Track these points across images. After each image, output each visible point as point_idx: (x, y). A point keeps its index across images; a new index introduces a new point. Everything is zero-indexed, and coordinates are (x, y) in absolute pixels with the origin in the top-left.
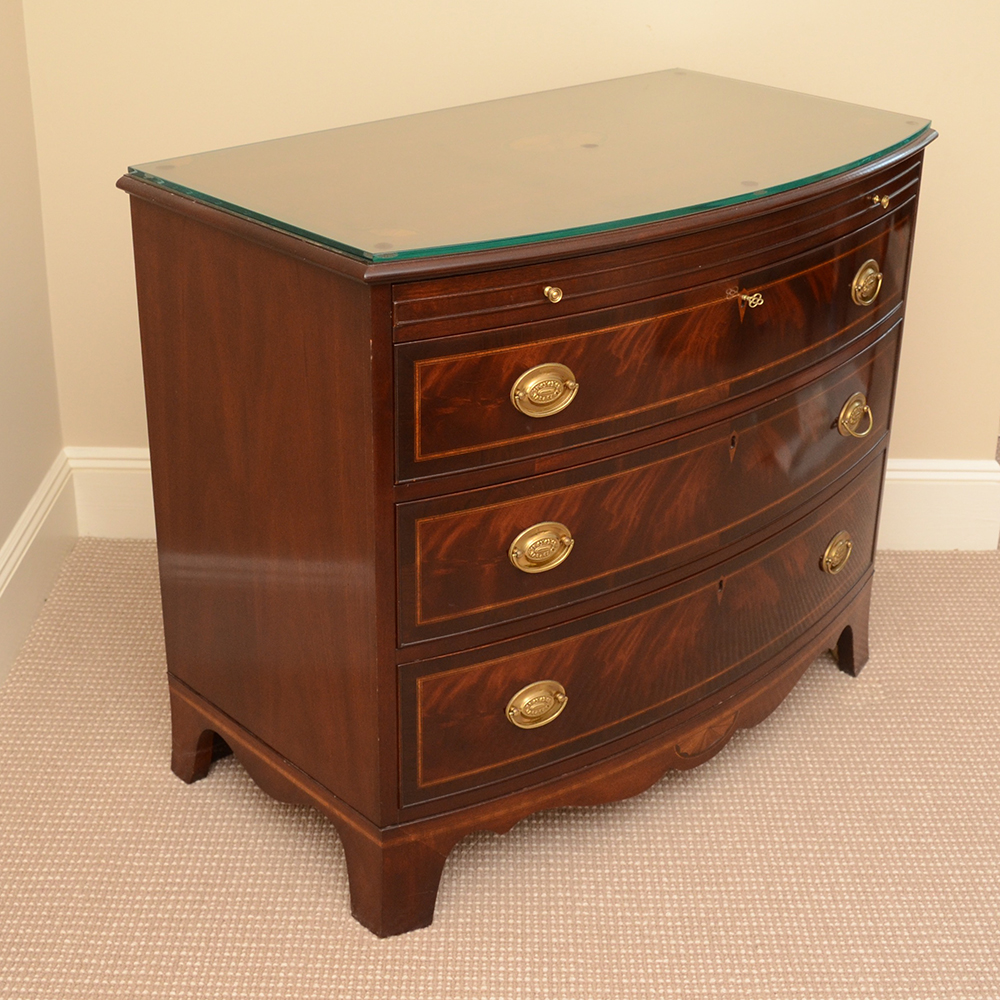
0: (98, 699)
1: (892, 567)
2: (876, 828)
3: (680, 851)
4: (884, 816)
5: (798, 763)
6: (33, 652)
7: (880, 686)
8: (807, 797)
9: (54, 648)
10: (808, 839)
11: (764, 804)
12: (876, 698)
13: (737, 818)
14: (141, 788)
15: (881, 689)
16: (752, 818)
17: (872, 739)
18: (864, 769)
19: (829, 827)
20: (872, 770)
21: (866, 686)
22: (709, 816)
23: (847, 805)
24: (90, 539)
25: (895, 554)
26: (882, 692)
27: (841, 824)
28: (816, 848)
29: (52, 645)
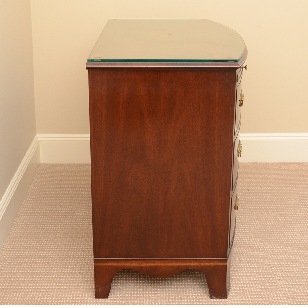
0: (54, 206)
1: (296, 167)
2: (303, 235)
3: (244, 243)
4: (305, 232)
5: (276, 219)
6: (31, 194)
7: (298, 198)
8: (280, 228)
9: (38, 193)
10: (283, 239)
11: (267, 230)
12: (297, 201)
13: (260, 234)
14: (72, 230)
15: (298, 199)
16: (264, 234)
17: (298, 212)
18: (297, 220)
19: (288, 235)
20: (300, 220)
21: (294, 198)
22: (251, 233)
23: (293, 229)
24: (44, 163)
25: (297, 163)
26: (299, 200)
27: (292, 234)
28: (286, 241)
29: (37, 192)
